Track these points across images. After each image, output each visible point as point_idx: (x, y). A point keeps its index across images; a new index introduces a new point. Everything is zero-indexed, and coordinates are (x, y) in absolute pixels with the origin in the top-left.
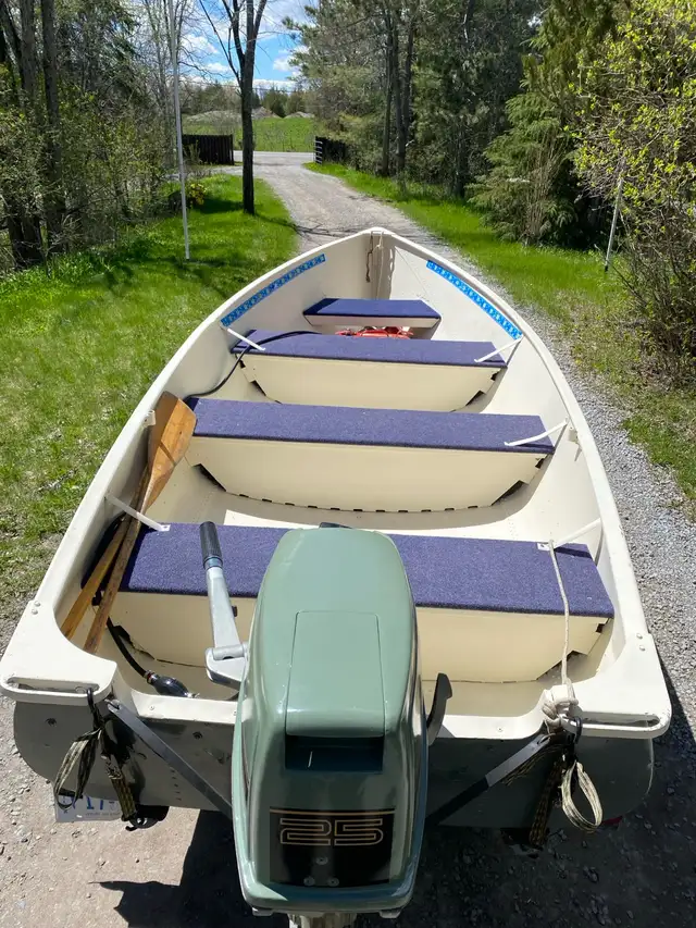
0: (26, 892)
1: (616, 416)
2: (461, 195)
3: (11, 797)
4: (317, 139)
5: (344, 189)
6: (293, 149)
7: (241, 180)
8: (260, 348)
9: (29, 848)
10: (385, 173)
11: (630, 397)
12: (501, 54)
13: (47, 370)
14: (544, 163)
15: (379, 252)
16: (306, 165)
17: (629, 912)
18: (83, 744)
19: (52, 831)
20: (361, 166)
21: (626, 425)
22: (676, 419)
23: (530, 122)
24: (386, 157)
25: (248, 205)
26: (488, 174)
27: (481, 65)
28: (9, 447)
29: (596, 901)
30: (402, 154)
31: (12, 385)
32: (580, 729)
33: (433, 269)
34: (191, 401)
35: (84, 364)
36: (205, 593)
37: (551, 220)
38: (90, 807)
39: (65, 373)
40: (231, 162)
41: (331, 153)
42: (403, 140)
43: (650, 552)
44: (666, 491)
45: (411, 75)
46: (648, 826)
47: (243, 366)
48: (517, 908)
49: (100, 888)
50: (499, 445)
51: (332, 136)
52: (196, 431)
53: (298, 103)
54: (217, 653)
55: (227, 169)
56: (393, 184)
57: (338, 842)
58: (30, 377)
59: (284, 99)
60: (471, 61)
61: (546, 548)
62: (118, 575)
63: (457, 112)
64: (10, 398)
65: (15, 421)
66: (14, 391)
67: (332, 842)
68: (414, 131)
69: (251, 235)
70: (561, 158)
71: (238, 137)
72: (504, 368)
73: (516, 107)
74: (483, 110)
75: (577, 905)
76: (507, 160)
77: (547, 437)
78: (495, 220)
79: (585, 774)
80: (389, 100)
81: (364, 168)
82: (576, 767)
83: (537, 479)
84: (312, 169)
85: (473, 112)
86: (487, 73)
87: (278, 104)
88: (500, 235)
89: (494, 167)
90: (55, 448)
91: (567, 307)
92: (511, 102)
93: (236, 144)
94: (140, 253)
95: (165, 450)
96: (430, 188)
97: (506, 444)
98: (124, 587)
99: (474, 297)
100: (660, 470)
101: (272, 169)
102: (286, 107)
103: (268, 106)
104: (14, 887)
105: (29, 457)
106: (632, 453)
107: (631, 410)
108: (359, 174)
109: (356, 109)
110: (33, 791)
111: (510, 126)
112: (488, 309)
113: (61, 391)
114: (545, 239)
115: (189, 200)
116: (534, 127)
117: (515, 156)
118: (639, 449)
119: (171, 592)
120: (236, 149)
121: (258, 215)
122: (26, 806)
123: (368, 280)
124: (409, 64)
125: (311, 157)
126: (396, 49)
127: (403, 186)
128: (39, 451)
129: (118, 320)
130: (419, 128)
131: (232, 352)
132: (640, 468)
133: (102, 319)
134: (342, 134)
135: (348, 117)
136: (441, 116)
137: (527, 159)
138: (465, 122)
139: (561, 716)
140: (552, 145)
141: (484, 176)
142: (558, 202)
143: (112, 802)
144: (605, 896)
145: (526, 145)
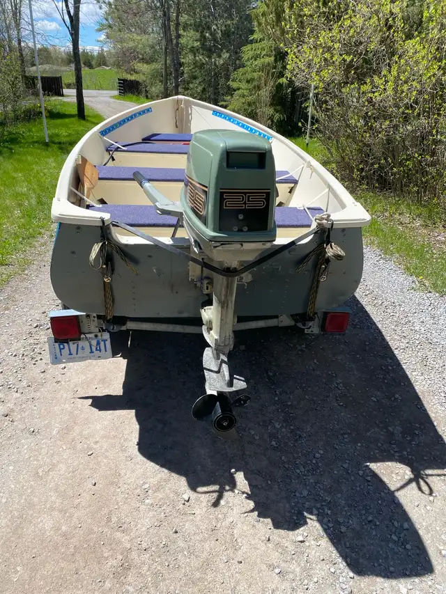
3: (14, 371)
4: (119, 80)
6: (101, 88)
8: (123, 148)
9: (32, 389)
12: (234, 22)
14: (266, 85)
15: (182, 109)
16: (113, 97)
17: (353, 385)
19: (44, 381)
20: (149, 96)
23: (256, 60)
24: (166, 89)
25: (81, 115)
26: (232, 95)
27: (223, 28)
29: (336, 383)
30: (176, 87)
32: (332, 224)
33: (216, 115)
37: (271, 119)
38: (70, 354)
40: (62, 95)
41: (129, 88)
42: (176, 78)
45: (179, 36)
46: (358, 356)
47: (113, 160)
49: (78, 400)
51: (133, 77)
53: (102, 60)
54: (161, 204)
55: (60, 98)
57: (248, 206)
59: (92, 57)
60: (217, 25)
61: (302, 209)
63: (210, 57)
67: (245, 207)
68: (183, 73)
70: (275, 82)
73: (247, 52)
74: (226, 55)
75: (327, 385)
76: (243, 85)
77: (292, 176)
80: (166, 54)
81: (152, 97)
83: (290, 199)
84: (118, 99)
85: (220, 56)
86: (227, 34)
87: (89, 61)
89: (235, 91)
92: (244, 49)
95: (87, 177)
102: (93, 63)
104: (29, 403)
109: (143, 60)
110: (27, 368)
111: (243, 66)
116: (259, 62)
121: (88, 121)
123: (177, 127)
124: (177, 29)
125: (116, 93)
126: (169, 19)
130: (185, 72)
131: (107, 150)
134: (137, 75)
135: (138, 64)
136: (201, 60)
137: (256, 83)
138: (215, 64)
139: (325, 221)
140: (270, 74)
141: (229, 97)
142: (275, 110)
143: (83, 349)
144: (340, 381)
145: (255, 74)
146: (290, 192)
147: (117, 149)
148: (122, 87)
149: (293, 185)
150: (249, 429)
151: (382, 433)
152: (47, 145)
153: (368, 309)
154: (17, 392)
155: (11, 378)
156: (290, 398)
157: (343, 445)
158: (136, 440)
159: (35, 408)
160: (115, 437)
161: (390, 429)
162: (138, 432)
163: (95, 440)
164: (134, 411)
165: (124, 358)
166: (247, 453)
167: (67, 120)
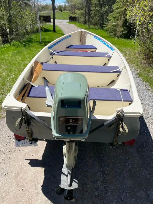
0: (10, 161)
1: (136, 72)
2: (102, 28)
3: (6, 144)
4: (70, 16)
5: (76, 27)
6: (64, 19)
7: (53, 25)
8: (57, 54)
9: (10, 153)
10: (85, 23)
11: (139, 68)
13: (11, 64)
14: (121, 19)
15: (83, 35)
16: (67, 22)
17: (135, 165)
18: (20, 119)
19: (15, 150)
20: (80, 22)
21: (138, 74)
22: (149, 73)
23: (117, 9)
24: (85, 20)
25: (54, 30)
26: (108, 22)
28: (3, 79)
29: (128, 163)
30: (89, 19)
31: (3, 67)
32: (124, 115)
33: (95, 38)
34: (42, 64)
35: (19, 62)
36: (46, 98)
37: (122, 32)
39: (14, 64)
40: (50, 22)
41: (73, 19)
42: (89, 15)
43: (142, 99)
44: (146, 87)
46: (140, 150)
47: (53, 58)
48: (112, 164)
49: (25, 160)
50: (109, 72)
51: (73, 16)
52: (43, 69)
53: (65, 9)
54: (48, 101)
55: (49, 23)
56: (87, 26)
57: (72, 124)
58: (7, 65)
59: (62, 7)
61: (119, 90)
62: (27, 93)
63: (101, 8)
64: (3, 69)
65: (4, 74)
66: (4, 68)
67: (71, 124)
68: (92, 13)
69: (55, 37)
70: (125, 18)
71: (52, 17)
72: (111, 57)
73: (115, 6)
74: (107, 7)
75: (124, 164)
76: (112, 19)
77: (119, 70)
78: (109, 33)
79: (125, 124)
80: (86, 6)
81: (80, 23)
82: (123, 123)
83: (117, 79)
84: (69, 23)
85: (105, 8)
87: (61, 9)
88: (111, 36)
89: (110, 21)
90: (13, 79)
91: (126, 51)
93: (51, 18)
94: (30, 41)
95: (36, 72)
96: (95, 27)
97: (111, 71)
98: (28, 96)
99: (104, 43)
100: (145, 83)
101: (59, 23)
102: (62, 9)
103: (58, 9)
104: (7, 160)
105: (7, 81)
106: (139, 80)
107: (139, 71)
108: (79, 24)
109: (80, 9)
111: (113, 11)
112: (107, 45)
113: (14, 68)
114: (121, 36)
115: (41, 30)
117: (114, 18)
118: (141, 79)
119: (38, 97)
120: (51, 19)
121: (56, 33)
122: (9, 145)
123: (81, 41)
125: (68, 20)
127: (89, 26)
128: (9, 79)
129: (26, 54)
130: (93, 13)
131: (50, 55)
132: (141, 82)
133: (22, 54)
134: (75, 15)
135: (77, 11)
136: (98, 9)
137: (117, 18)
138: (103, 10)
139: (120, 113)
140: (123, 15)
141: (107, 23)
142: (124, 28)
143: (27, 142)
144: (130, 162)
145: (117, 15)
146: (118, 76)
147: (54, 54)
148: (70, 19)
149: (119, 74)
150: (87, 184)
151: (144, 194)
152: (41, 43)
153: (148, 125)
154: (4, 154)
155: (4, 147)
156: (107, 169)
157: (125, 198)
158: (42, 184)
159: (9, 163)
160: (34, 181)
161: (148, 192)
162: (43, 180)
163: (26, 182)
164: (44, 168)
165: (46, 141)
166: (84, 197)
167: (50, 32)
